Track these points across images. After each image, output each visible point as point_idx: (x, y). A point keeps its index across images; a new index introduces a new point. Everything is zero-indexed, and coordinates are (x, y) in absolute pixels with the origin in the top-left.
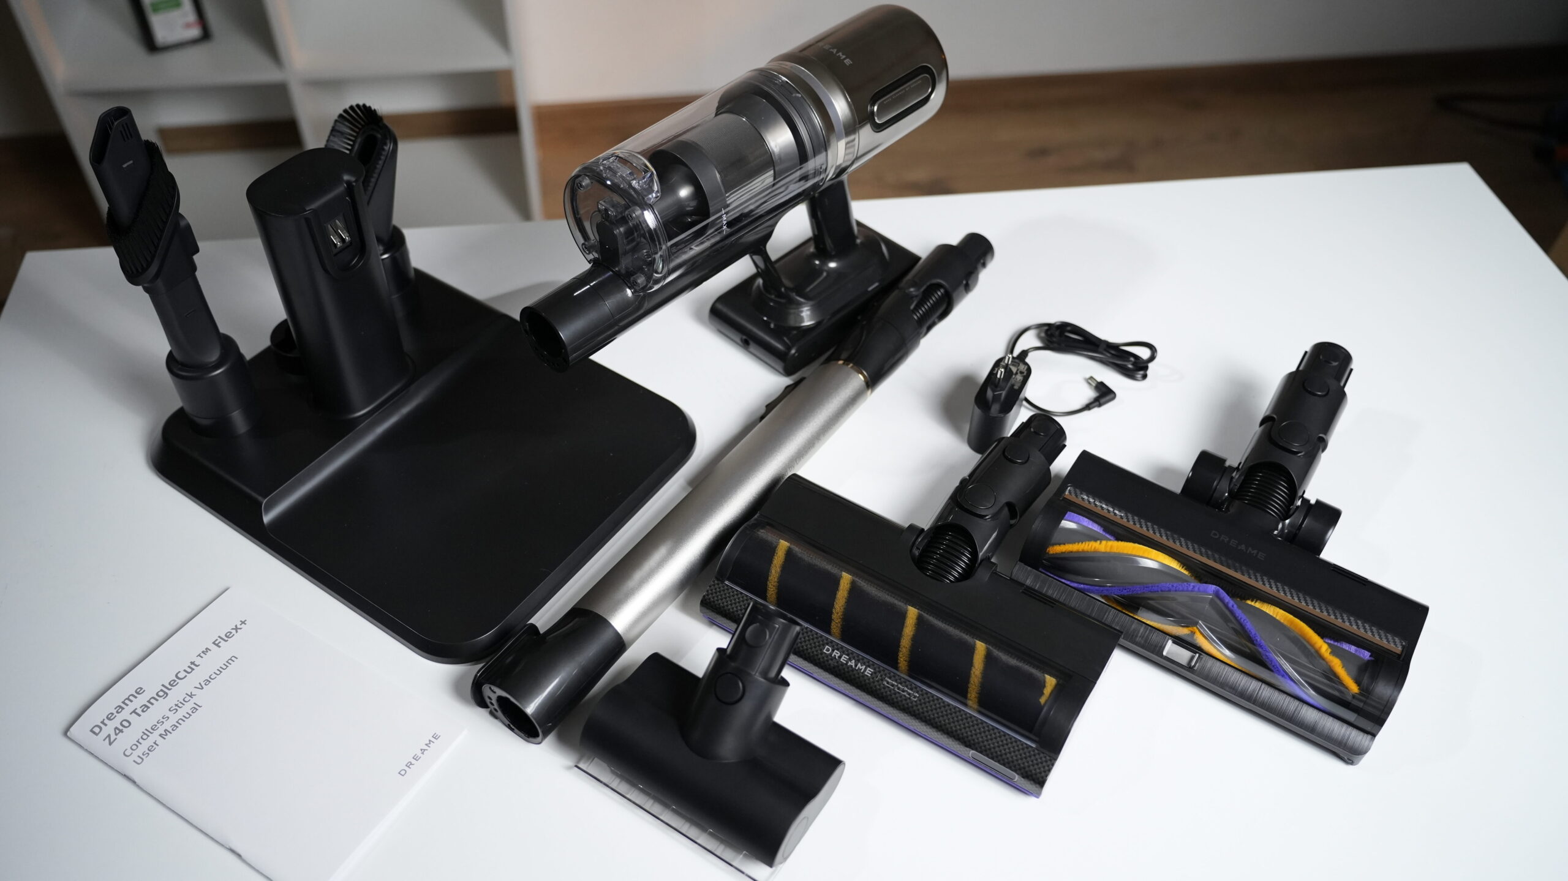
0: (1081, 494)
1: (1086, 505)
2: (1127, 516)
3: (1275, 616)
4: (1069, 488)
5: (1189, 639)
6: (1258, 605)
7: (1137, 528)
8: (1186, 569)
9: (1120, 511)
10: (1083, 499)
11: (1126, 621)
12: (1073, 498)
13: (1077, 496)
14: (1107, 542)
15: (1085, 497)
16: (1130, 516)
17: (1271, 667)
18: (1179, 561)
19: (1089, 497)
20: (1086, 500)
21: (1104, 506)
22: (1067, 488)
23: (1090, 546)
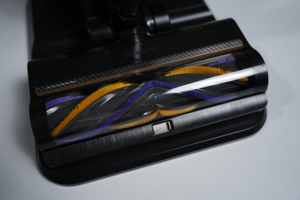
0: (45, 87)
1: (53, 91)
2: (79, 80)
3: (184, 73)
4: (36, 89)
5: (159, 117)
6: (172, 73)
7: (89, 83)
8: (128, 83)
9: (73, 81)
10: (49, 89)
11: (124, 136)
12: (43, 93)
13: (44, 91)
14: (81, 104)
15: (49, 87)
16: (79, 79)
17: (201, 98)
18: (122, 82)
19: (51, 86)
20: (51, 88)
21: (63, 84)
22: (35, 91)
23: (74, 114)
